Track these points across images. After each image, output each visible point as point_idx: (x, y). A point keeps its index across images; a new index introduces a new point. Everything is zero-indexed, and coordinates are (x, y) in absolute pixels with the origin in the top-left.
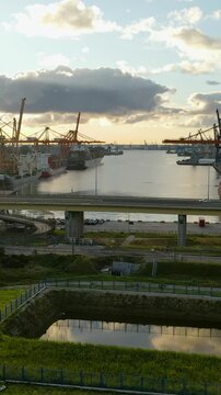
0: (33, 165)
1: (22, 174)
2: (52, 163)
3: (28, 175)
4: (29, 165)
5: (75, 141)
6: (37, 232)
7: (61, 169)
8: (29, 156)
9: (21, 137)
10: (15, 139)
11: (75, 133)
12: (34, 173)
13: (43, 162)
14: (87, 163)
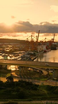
0: (41, 49)
1: (38, 51)
2: (47, 48)
3: (40, 52)
4: (40, 49)
5: (53, 42)
6: (43, 74)
7: (50, 50)
8: (40, 46)
9: (38, 41)
10: (37, 41)
11: (53, 39)
12: (42, 51)
13: (44, 48)
14: (57, 48)
